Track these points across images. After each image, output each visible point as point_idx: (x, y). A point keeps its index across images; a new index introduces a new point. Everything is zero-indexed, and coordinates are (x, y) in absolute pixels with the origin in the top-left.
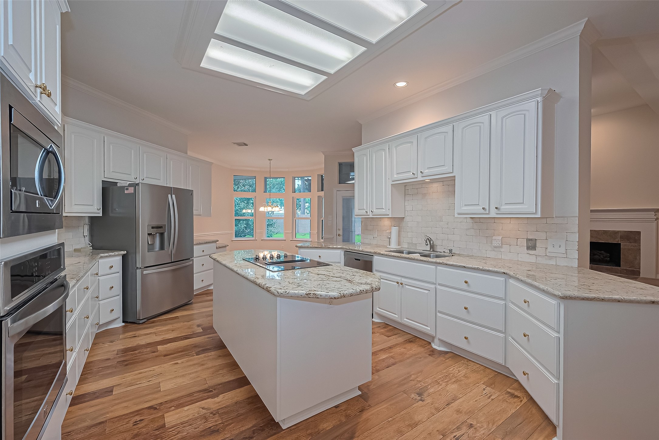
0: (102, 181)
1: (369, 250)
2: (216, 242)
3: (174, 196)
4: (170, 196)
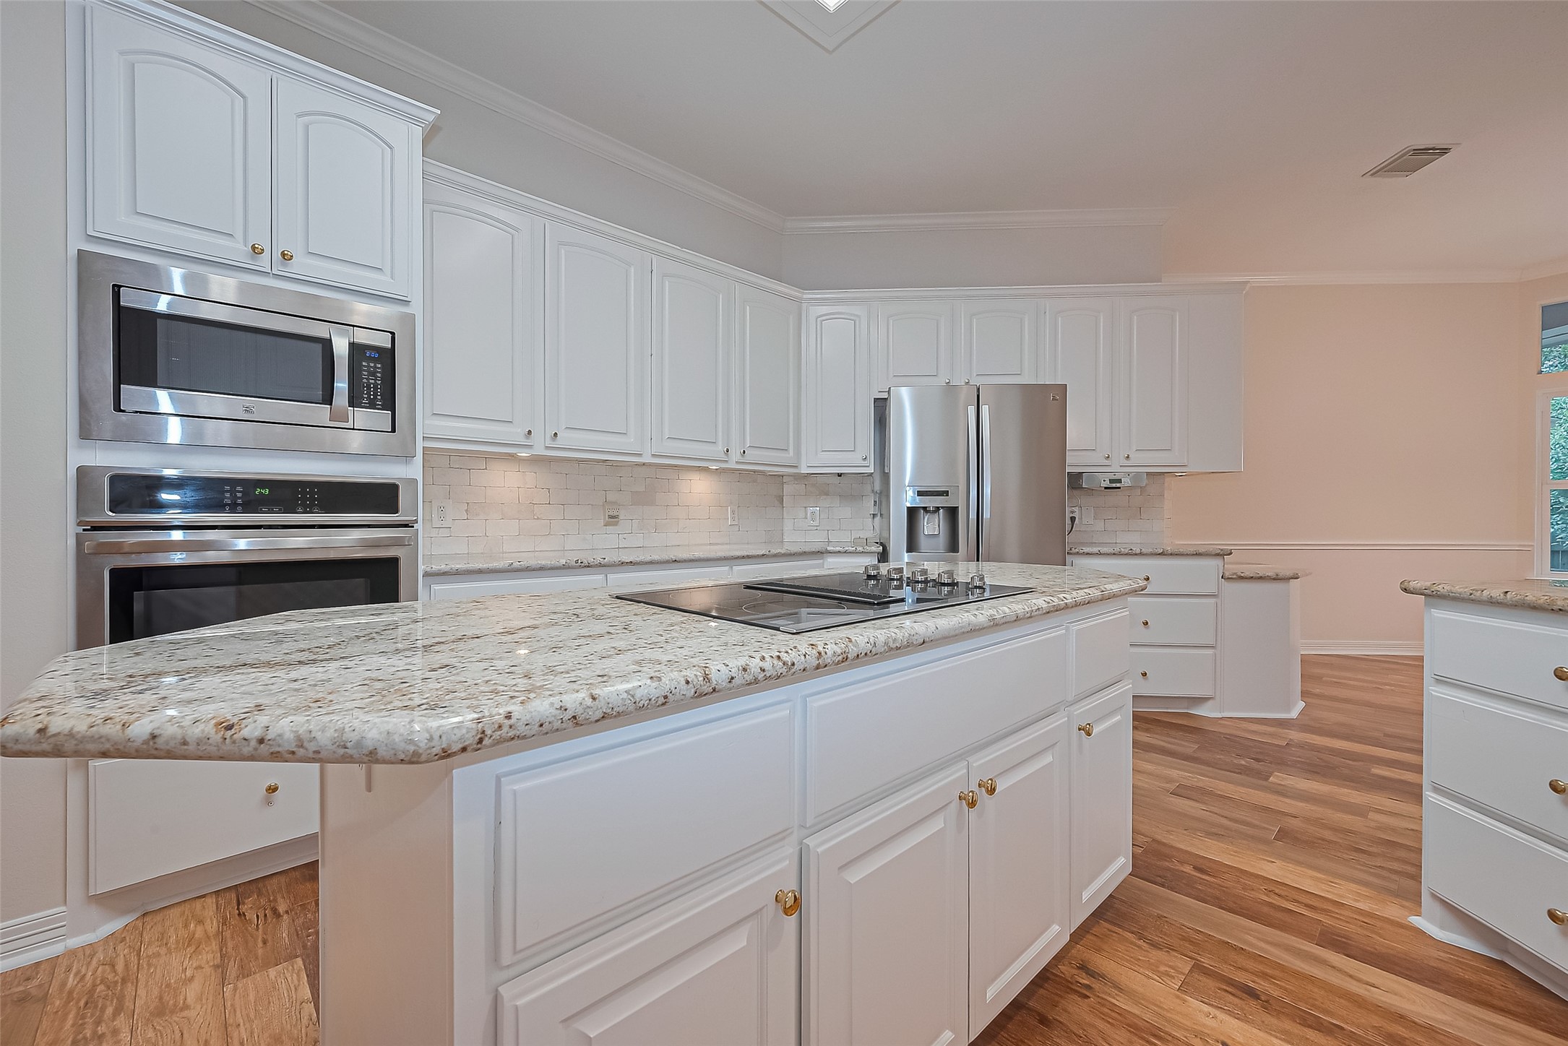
0: (871, 398)
2: (1218, 555)
3: (985, 410)
4: (972, 410)
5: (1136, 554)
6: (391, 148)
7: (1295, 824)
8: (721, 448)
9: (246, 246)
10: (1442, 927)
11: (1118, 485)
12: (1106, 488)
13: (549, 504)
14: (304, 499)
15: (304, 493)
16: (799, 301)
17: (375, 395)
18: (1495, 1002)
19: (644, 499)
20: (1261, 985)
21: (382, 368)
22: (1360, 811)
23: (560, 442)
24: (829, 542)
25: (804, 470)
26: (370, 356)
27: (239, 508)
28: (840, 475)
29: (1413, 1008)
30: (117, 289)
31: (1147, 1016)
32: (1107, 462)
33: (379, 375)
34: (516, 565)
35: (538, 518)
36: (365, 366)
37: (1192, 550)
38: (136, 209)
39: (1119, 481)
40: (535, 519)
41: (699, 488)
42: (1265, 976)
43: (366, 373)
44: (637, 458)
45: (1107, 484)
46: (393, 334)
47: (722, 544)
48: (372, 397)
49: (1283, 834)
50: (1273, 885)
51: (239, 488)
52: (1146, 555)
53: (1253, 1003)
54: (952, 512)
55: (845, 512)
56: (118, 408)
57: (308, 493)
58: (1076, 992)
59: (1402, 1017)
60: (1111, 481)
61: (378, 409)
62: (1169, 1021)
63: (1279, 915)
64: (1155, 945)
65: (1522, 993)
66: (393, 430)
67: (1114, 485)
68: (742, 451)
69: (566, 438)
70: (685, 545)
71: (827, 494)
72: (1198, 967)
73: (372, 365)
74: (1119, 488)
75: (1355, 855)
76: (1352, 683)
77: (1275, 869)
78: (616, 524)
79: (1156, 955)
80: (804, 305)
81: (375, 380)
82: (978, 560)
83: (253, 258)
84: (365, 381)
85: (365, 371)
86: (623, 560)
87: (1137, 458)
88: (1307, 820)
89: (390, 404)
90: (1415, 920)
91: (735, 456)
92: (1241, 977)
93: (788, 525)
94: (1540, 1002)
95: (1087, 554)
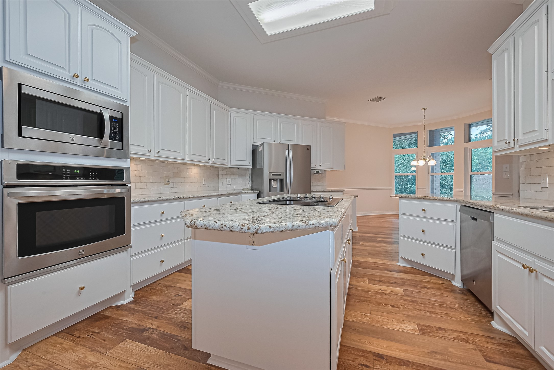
0: (252, 145)
1: (485, 203)
2: (342, 191)
3: (291, 151)
4: (287, 151)
5: (325, 192)
6: (120, 43)
7: (370, 251)
8: (207, 158)
9: (70, 73)
10: (402, 264)
11: (318, 173)
12: (315, 174)
13: (146, 177)
14: (92, 175)
15: (92, 172)
16: (228, 111)
17: (116, 135)
18: (414, 273)
19: (177, 175)
20: (381, 279)
21: (119, 126)
22: (380, 247)
23: (160, 155)
24: (234, 190)
25: (229, 166)
26: (114, 121)
27: (69, 178)
28: (238, 168)
29: (404, 277)
30: (20, 85)
31: (366, 289)
32: (315, 167)
33: (117, 128)
34: (159, 199)
35: (142, 182)
36: (113, 125)
37: (337, 190)
38: (27, 53)
39: (318, 172)
40: (141, 182)
41: (194, 171)
42: (380, 278)
43: (113, 127)
44: (182, 161)
45: (315, 173)
46: (122, 113)
47: (201, 191)
48: (115, 136)
49: (369, 254)
50: (373, 263)
51: (68, 170)
52: (327, 191)
53: (381, 282)
54: (281, 180)
55: (240, 180)
56: (20, 135)
57: (93, 172)
58: (351, 289)
59: (403, 279)
60: (316, 172)
61: (117, 141)
62: (370, 289)
63: (377, 268)
64: (359, 278)
65: (417, 271)
66: (122, 149)
67: (317, 173)
68: (213, 160)
69: (162, 153)
70: (190, 192)
71: (234, 174)
72: (369, 279)
73: (115, 124)
74: (318, 174)
75: (383, 255)
76: (363, 222)
77: (371, 260)
78: (168, 184)
79: (361, 279)
80: (229, 112)
81: (116, 130)
82: (289, 194)
83: (73, 79)
84: (112, 130)
85: (113, 126)
86: (190, 196)
87: (323, 166)
88: (372, 250)
89: (121, 140)
90: (398, 264)
91: (211, 161)
92: (377, 279)
93: (220, 185)
94: (419, 271)
95: (314, 192)
